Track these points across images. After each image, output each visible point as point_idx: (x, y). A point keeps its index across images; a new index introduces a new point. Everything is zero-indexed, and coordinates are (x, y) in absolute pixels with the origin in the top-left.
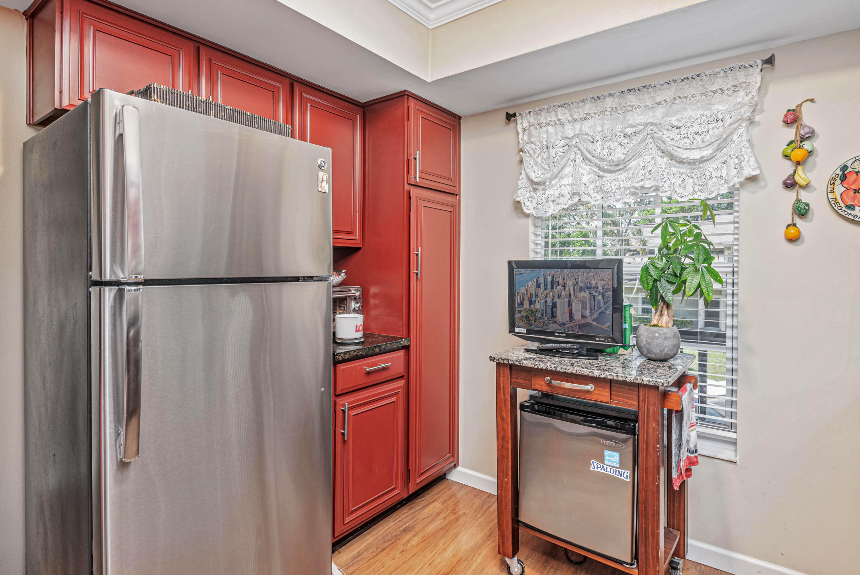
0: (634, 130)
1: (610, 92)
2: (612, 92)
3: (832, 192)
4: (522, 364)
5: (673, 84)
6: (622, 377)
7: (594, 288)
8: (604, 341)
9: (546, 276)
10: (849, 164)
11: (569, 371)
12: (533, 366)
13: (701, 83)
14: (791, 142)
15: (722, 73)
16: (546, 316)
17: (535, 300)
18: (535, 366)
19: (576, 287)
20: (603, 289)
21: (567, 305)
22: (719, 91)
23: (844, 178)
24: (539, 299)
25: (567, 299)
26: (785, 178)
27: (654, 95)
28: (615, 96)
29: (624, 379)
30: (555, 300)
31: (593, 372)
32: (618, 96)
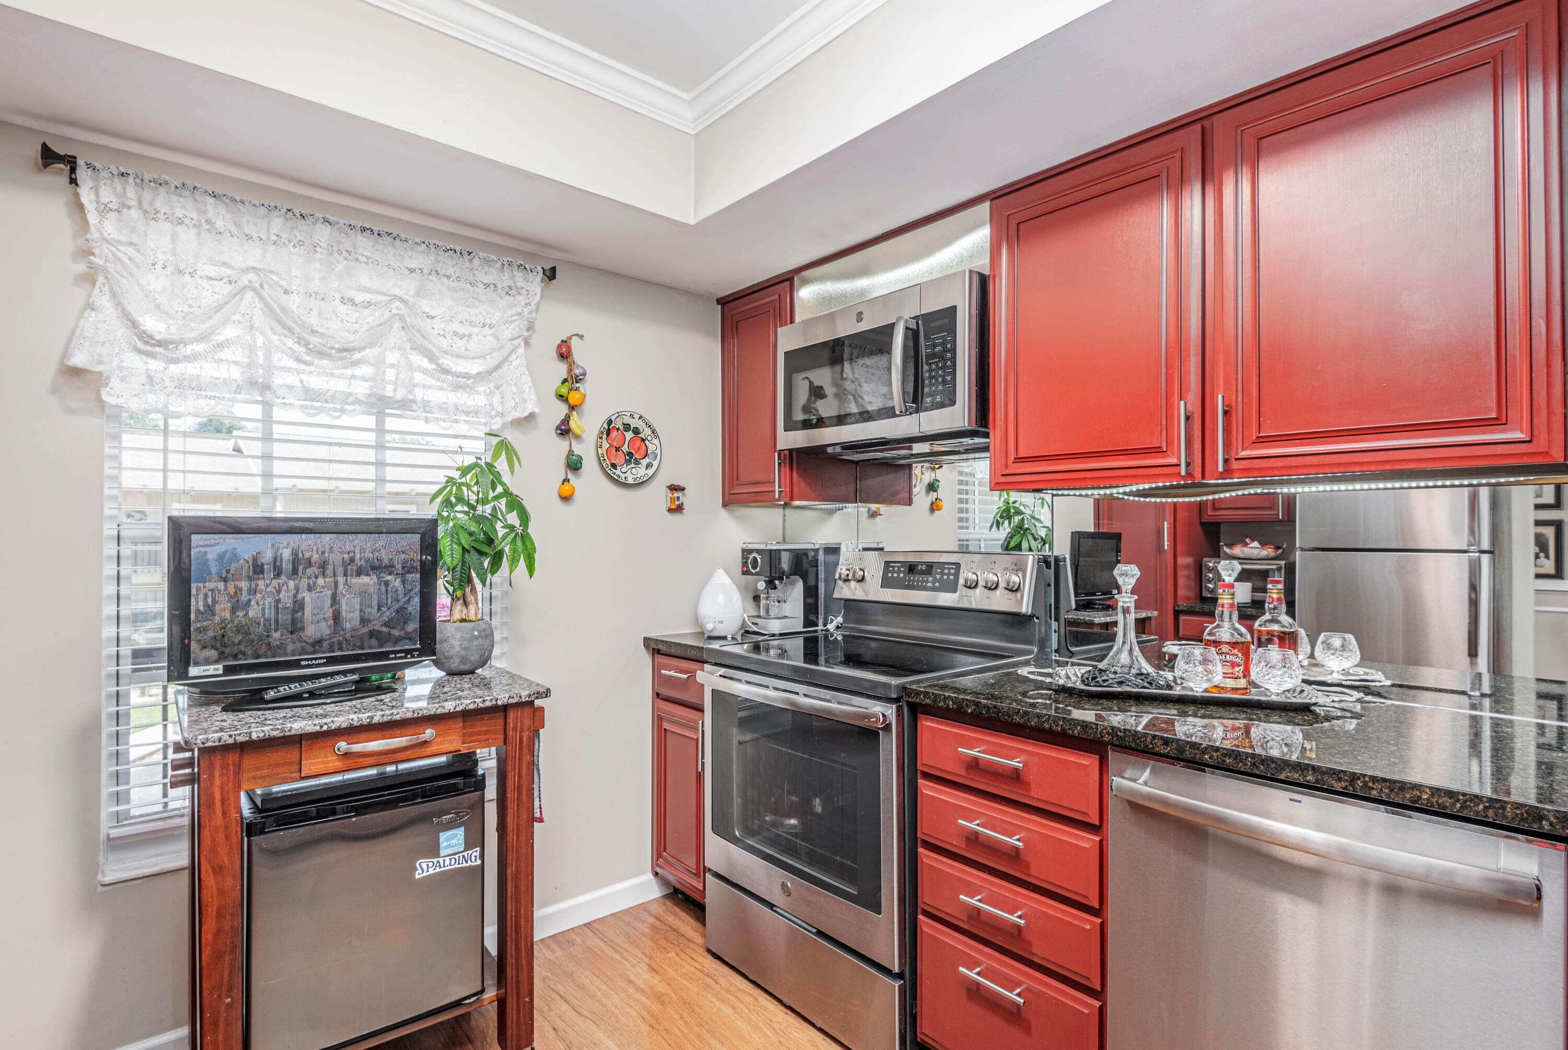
0: (367, 297)
1: (328, 216)
2: (331, 219)
3: (601, 447)
4: (290, 731)
5: (433, 250)
6: (491, 700)
7: (386, 567)
8: (405, 657)
9: (278, 548)
10: (613, 418)
11: (398, 717)
12: (318, 728)
13: (468, 264)
14: (565, 381)
15: (499, 265)
16: (276, 631)
17: (249, 601)
18: (321, 727)
19: (349, 568)
20: (403, 568)
21: (329, 601)
22: (492, 286)
23: (608, 433)
24: (259, 596)
25: (329, 592)
26: (558, 422)
27: (402, 253)
28: (336, 227)
29: (494, 703)
30: (300, 596)
31: (443, 707)
32: (339, 229)
